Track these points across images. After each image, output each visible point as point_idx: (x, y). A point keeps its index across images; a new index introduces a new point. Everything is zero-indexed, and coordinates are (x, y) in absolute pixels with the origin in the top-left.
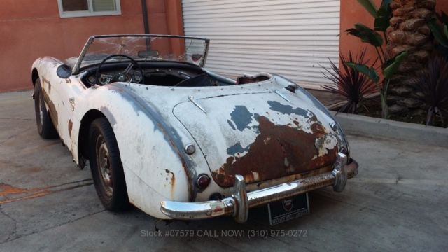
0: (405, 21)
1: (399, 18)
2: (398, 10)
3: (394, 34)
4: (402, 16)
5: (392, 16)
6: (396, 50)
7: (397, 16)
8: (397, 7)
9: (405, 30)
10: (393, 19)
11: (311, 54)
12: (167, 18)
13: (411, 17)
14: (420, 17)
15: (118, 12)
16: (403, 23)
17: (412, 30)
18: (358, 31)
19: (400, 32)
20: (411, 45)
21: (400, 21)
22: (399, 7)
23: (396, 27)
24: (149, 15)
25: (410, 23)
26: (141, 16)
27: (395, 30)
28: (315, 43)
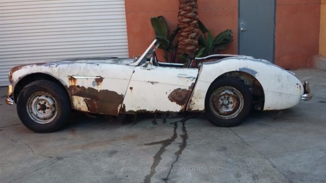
0: (190, 34)
1: (187, 33)
2: (186, 29)
3: (187, 41)
4: (189, 32)
6: (189, 48)
7: (185, 32)
8: (185, 28)
9: (191, 38)
10: (183, 34)
13: (193, 32)
14: (196, 32)
17: (194, 38)
19: (189, 40)
20: (195, 45)
21: (189, 34)
25: (193, 35)
27: (186, 39)
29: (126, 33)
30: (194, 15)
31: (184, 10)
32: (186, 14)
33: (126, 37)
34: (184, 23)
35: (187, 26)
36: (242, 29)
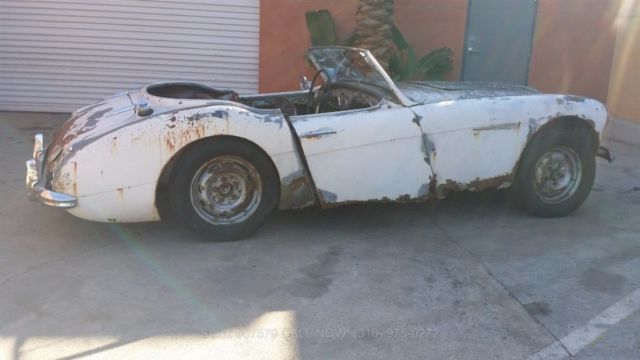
1: (371, 46)
7: (367, 44)
14: (387, 46)
17: (382, 58)
30: (386, 14)
31: (369, 4)
32: (371, 10)
34: (366, 26)
35: (371, 34)
36: (470, 49)
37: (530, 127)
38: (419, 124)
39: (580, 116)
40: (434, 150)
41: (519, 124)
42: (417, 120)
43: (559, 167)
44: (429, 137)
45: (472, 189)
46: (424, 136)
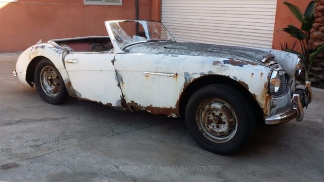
1: (319, 24)
2: (319, 19)
3: (315, 34)
4: (321, 23)
5: (314, 22)
6: (316, 44)
7: (318, 22)
8: (318, 17)
9: (323, 32)
10: (315, 25)
11: (252, 42)
12: (150, 10)
15: (121, 4)
16: (322, 28)
18: (290, 30)
19: (319, 33)
21: (320, 26)
22: (320, 17)
23: (317, 29)
24: (140, 7)
26: (135, 7)
27: (316, 31)
28: (255, 35)
29: (274, 17)
33: (274, 21)
35: (319, 15)
37: (186, 78)
38: (113, 64)
39: (231, 77)
40: (122, 80)
41: (177, 74)
42: (113, 62)
43: (221, 115)
44: (119, 72)
45: (150, 111)
46: (116, 71)
